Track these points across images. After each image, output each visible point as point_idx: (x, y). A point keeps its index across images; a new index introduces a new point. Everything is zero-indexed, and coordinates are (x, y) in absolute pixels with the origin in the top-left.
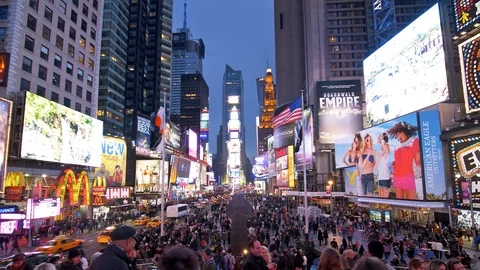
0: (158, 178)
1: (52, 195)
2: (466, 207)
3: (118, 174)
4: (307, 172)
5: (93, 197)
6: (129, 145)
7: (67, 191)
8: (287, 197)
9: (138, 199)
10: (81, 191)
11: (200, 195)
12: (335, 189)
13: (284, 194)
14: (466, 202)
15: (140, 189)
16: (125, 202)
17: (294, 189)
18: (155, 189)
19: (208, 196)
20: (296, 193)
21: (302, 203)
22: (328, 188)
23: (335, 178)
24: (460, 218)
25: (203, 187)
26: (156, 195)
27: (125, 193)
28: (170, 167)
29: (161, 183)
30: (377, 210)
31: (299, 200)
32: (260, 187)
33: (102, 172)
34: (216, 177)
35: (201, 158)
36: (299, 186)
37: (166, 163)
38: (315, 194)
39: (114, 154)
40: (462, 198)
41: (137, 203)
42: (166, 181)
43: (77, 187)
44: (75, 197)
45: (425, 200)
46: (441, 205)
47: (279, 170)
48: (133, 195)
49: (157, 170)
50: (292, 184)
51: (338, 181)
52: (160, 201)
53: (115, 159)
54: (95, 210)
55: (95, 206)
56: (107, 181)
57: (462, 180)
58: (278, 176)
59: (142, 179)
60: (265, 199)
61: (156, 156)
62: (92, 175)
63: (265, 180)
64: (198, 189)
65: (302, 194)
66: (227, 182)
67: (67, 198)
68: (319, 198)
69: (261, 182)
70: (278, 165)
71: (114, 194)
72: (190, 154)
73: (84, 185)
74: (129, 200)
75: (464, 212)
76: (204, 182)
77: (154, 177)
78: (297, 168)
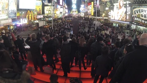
0: (51, 12)
1: (25, 18)
2: (133, 24)
3: (40, 11)
4: (97, 11)
5: (34, 18)
6: (42, 2)
7: (28, 16)
8: (90, 18)
9: (45, 18)
10: (32, 16)
11: (63, 17)
12: (105, 16)
13: (90, 17)
14: (133, 22)
15: (46, 15)
16: (42, 19)
17: (93, 16)
18: (50, 15)
19: (66, 17)
20: (93, 17)
21: (95, 20)
22: (103, 16)
23: (105, 13)
24: (132, 26)
25: (64, 14)
26: (50, 17)
27: (42, 16)
28: (54, 8)
29: (51, 13)
30: (115, 23)
31: (94, 19)
32: (82, 15)
33: (36, 11)
34: (68, 11)
35: (64, 5)
36: (95, 15)
37: (53, 7)
38: (99, 18)
39: (39, 5)
40: (133, 21)
41: (45, 19)
42: (53, 13)
43: (30, 15)
44: (30, 18)
45: (126, 21)
46: (129, 23)
47: (89, 10)
48: (44, 17)
49: (50, 9)
50: (92, 14)
51: (106, 14)
52: (51, 19)
53: (39, 7)
54: (35, 21)
55: (35, 20)
56: (37, 13)
57: (133, 17)
58: (88, 12)
59: (46, 12)
60: (84, 19)
61: (50, 5)
62: (34, 12)
63: (84, 12)
64: (63, 15)
65: (95, 17)
66: (72, 13)
67: (29, 18)
68: (100, 19)
69: (82, 13)
70: (88, 8)
71: (39, 17)
72: (60, 4)
73: (32, 15)
74: (43, 18)
75: (133, 25)
76: (64, 13)
77: (50, 11)
78: (94, 9)
